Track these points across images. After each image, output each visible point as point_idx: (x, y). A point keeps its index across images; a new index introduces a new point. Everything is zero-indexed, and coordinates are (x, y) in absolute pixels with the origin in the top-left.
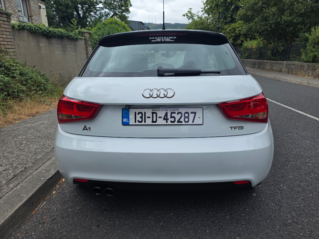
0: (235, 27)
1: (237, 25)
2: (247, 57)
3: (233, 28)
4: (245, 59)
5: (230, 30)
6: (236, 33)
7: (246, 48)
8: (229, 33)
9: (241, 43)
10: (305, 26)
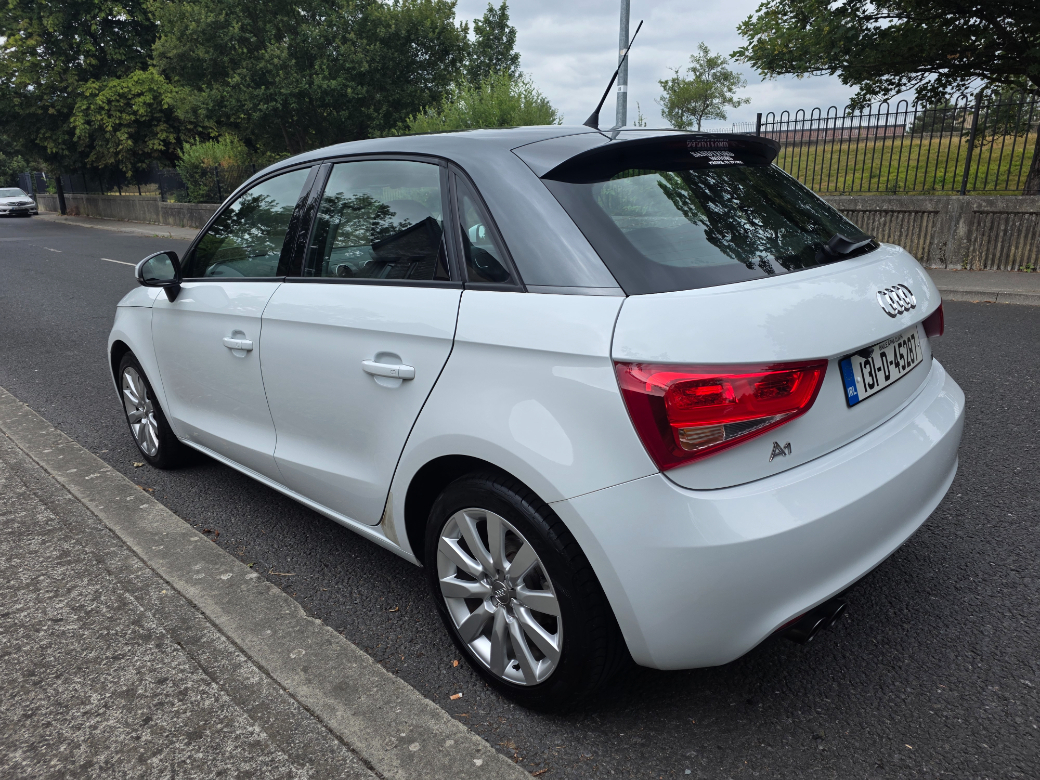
0: (126, 90)
1: (130, 85)
2: (208, 195)
3: (122, 96)
4: (202, 202)
5: (109, 102)
6: (135, 113)
7: (197, 167)
8: (109, 110)
9: (163, 148)
10: (376, 110)
